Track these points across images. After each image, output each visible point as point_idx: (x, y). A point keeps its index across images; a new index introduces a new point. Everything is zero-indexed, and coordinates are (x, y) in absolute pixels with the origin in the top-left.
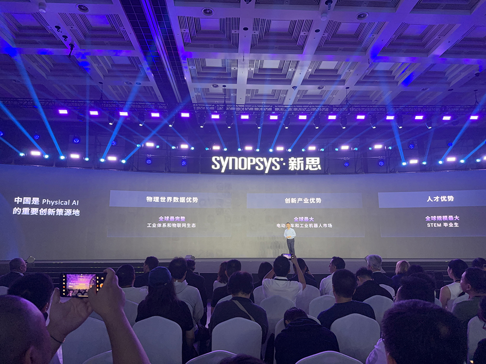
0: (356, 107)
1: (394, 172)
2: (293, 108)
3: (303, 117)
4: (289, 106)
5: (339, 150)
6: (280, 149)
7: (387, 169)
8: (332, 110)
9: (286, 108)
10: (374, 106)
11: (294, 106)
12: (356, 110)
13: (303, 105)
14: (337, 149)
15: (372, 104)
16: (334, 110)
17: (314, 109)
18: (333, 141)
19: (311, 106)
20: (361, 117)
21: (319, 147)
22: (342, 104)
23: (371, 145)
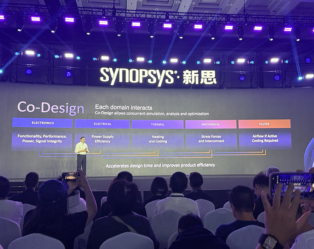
0: (254, 18)
1: (290, 87)
2: (188, 16)
3: (198, 27)
4: (184, 14)
5: (235, 63)
6: (174, 61)
7: (283, 84)
8: (229, 20)
9: (180, 16)
10: (272, 17)
11: (190, 15)
12: (254, 21)
13: (198, 13)
14: (233, 63)
15: (270, 15)
16: (230, 20)
17: (210, 18)
18: (229, 53)
19: (207, 15)
20: (258, 28)
21: (215, 60)
22: (240, 13)
23: (268, 58)
